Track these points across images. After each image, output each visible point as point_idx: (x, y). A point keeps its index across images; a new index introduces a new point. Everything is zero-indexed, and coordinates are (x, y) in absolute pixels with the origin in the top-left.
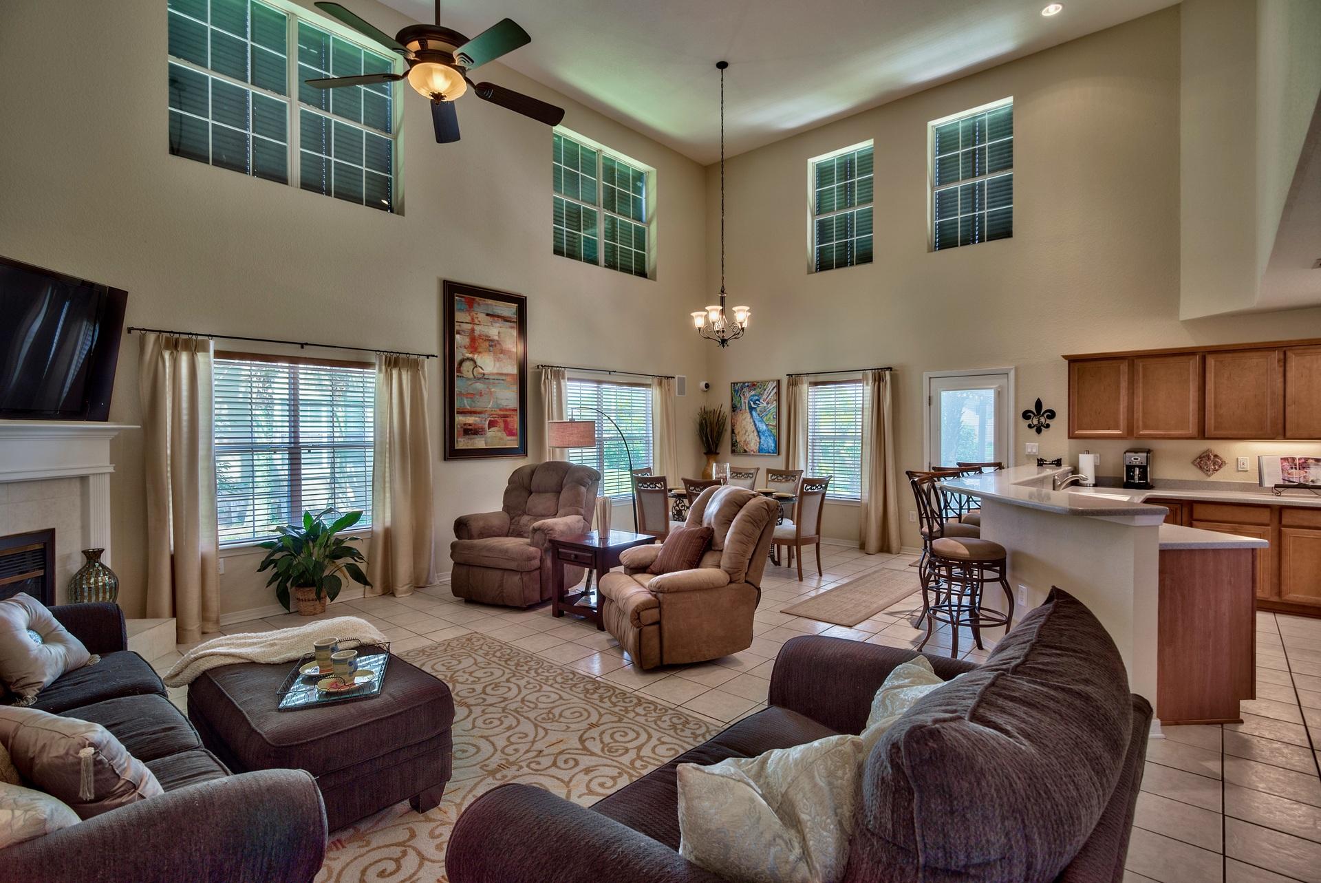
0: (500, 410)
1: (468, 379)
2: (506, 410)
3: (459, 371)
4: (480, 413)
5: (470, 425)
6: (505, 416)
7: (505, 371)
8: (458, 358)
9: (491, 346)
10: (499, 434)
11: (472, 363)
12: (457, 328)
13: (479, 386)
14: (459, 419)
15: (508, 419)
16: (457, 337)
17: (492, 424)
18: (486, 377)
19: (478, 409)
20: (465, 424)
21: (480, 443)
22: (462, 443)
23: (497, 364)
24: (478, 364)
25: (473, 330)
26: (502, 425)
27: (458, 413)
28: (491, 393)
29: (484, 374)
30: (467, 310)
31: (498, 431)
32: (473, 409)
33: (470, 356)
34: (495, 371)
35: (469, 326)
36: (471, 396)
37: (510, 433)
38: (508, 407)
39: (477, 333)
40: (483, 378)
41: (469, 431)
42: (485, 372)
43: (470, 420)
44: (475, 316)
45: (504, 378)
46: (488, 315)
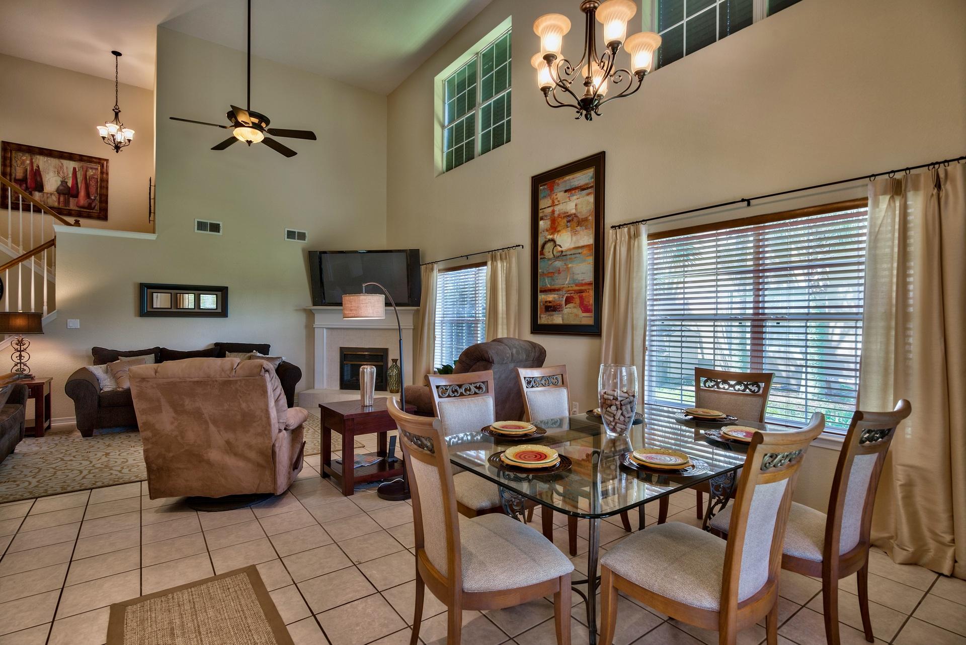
0: (577, 285)
1: (549, 259)
2: (582, 285)
3: (542, 254)
4: (558, 290)
5: (550, 302)
6: (581, 291)
7: (581, 243)
8: (541, 241)
9: (568, 221)
10: (575, 311)
11: (552, 243)
12: (541, 215)
13: (558, 264)
14: (542, 297)
15: (584, 294)
16: (541, 223)
17: (569, 300)
18: (564, 254)
19: (557, 287)
20: (546, 302)
21: (557, 319)
22: (544, 319)
23: (574, 238)
24: (558, 243)
25: (553, 212)
26: (577, 301)
27: (541, 292)
28: (568, 269)
29: (562, 252)
30: (549, 195)
31: (575, 307)
32: (553, 287)
33: (550, 237)
34: (573, 246)
35: (550, 210)
36: (551, 274)
37: (586, 310)
38: (583, 282)
39: (556, 213)
40: (562, 255)
41: (551, 308)
42: (564, 249)
43: (551, 297)
44: (555, 197)
45: (580, 251)
46: (566, 191)
